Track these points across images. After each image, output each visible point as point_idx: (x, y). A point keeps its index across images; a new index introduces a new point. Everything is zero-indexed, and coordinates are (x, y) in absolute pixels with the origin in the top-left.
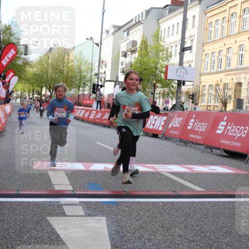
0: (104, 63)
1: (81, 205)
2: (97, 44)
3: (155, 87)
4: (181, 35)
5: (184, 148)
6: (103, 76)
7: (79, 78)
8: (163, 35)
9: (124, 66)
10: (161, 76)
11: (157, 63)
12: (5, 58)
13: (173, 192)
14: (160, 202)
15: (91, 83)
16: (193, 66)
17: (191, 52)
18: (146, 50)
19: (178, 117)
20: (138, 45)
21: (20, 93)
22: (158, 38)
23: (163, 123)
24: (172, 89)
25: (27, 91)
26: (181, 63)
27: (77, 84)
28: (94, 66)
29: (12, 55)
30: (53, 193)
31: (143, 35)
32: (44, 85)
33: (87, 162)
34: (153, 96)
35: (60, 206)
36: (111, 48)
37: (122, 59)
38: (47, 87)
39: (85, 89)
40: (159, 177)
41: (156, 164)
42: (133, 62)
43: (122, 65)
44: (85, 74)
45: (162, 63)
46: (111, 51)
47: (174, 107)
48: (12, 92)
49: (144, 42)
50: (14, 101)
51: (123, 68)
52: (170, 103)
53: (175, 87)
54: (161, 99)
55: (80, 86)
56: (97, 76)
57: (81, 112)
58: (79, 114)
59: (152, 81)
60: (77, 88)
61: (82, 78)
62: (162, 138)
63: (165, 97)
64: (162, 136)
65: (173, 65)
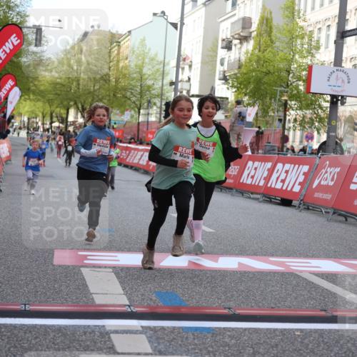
0: (188, 61)
1: (146, 333)
2: (175, 25)
3: (285, 107)
4: (338, 6)
5: (343, 226)
6: (186, 86)
7: (138, 90)
8: (302, 7)
9: (225, 67)
10: (297, 86)
11: (291, 61)
13: (322, 310)
14: (297, 330)
15: (162, 99)
18: (270, 36)
19: (330, 166)
20: (254, 27)
21: (26, 119)
22: (293, 13)
23: (301, 178)
24: (320, 111)
25: (41, 115)
26: (338, 61)
27: (134, 102)
28: (167, 68)
29: (12, 47)
30: (92, 309)
31: (263, 6)
32: (72, 103)
34: (281, 125)
35: (105, 334)
36: (201, 32)
37: (222, 53)
38: (78, 108)
39: (151, 111)
40: (294, 282)
41: (288, 256)
42: (243, 58)
43: (222, 64)
44: (150, 83)
45: (301, 60)
46: (201, 39)
48: (12, 117)
49: (266, 21)
50: (16, 135)
51: (224, 72)
52: (315, 140)
53: (324, 109)
54: (297, 131)
55: (140, 106)
56: (173, 86)
57: (142, 156)
58: (140, 159)
59: (281, 96)
60: (135, 111)
61: (144, 90)
62: (299, 207)
63: (304, 127)
64: (300, 204)
65: (323, 64)
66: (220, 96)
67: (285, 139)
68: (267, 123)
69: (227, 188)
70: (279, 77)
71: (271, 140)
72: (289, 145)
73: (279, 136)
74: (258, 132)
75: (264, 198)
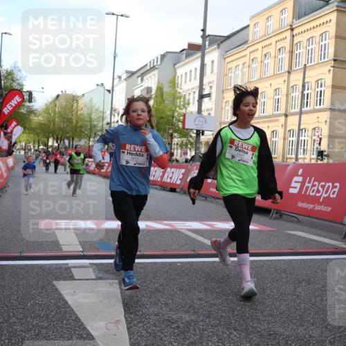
0: (117, 111)
1: (92, 267)
2: (109, 91)
3: (172, 136)
4: (199, 81)
5: (204, 202)
7: (89, 127)
8: (180, 81)
10: (178, 125)
11: (174, 111)
12: (8, 106)
13: (192, 251)
14: (179, 262)
16: (213, 114)
17: (210, 99)
18: (162, 97)
20: (153, 92)
21: (24, 144)
22: (175, 85)
23: (181, 176)
24: (191, 139)
25: (32, 142)
26: (200, 111)
27: (87, 134)
28: (105, 115)
29: (16, 103)
31: (159, 82)
32: (51, 135)
34: (170, 146)
35: (68, 269)
38: (54, 138)
40: (177, 235)
41: (174, 220)
44: (95, 123)
45: (179, 111)
47: (193, 158)
48: (15, 143)
49: (160, 89)
50: (18, 153)
52: (189, 155)
53: (193, 137)
54: (178, 150)
55: (90, 137)
56: (109, 125)
59: (169, 130)
60: (87, 139)
61: (92, 127)
62: (180, 192)
63: (183, 148)
65: (192, 113)
67: (172, 154)
70: (168, 120)
72: (174, 158)
75: (160, 188)
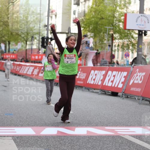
0: (54, 13)
3: (113, 38)
9: (76, 16)
10: (119, 25)
11: (114, 11)
15: (40, 35)
19: (139, 72)
23: (123, 80)
24: (132, 40)
26: (142, 10)
27: (23, 38)
33: (37, 126)
34: (110, 48)
37: (74, 7)
39: (34, 43)
40: (120, 141)
41: (116, 126)
43: (74, 14)
45: (121, 10)
47: (135, 61)
52: (130, 56)
53: (135, 38)
54: (119, 51)
55: (27, 40)
56: (46, 28)
57: (29, 69)
58: (27, 71)
59: (109, 32)
60: (24, 42)
62: (122, 97)
63: (124, 49)
64: (123, 95)
65: (133, 12)
66: (73, 32)
67: (113, 57)
68: (102, 48)
69: (80, 87)
71: (105, 57)
72: (115, 60)
73: (109, 55)
74: (96, 53)
75: (101, 92)
